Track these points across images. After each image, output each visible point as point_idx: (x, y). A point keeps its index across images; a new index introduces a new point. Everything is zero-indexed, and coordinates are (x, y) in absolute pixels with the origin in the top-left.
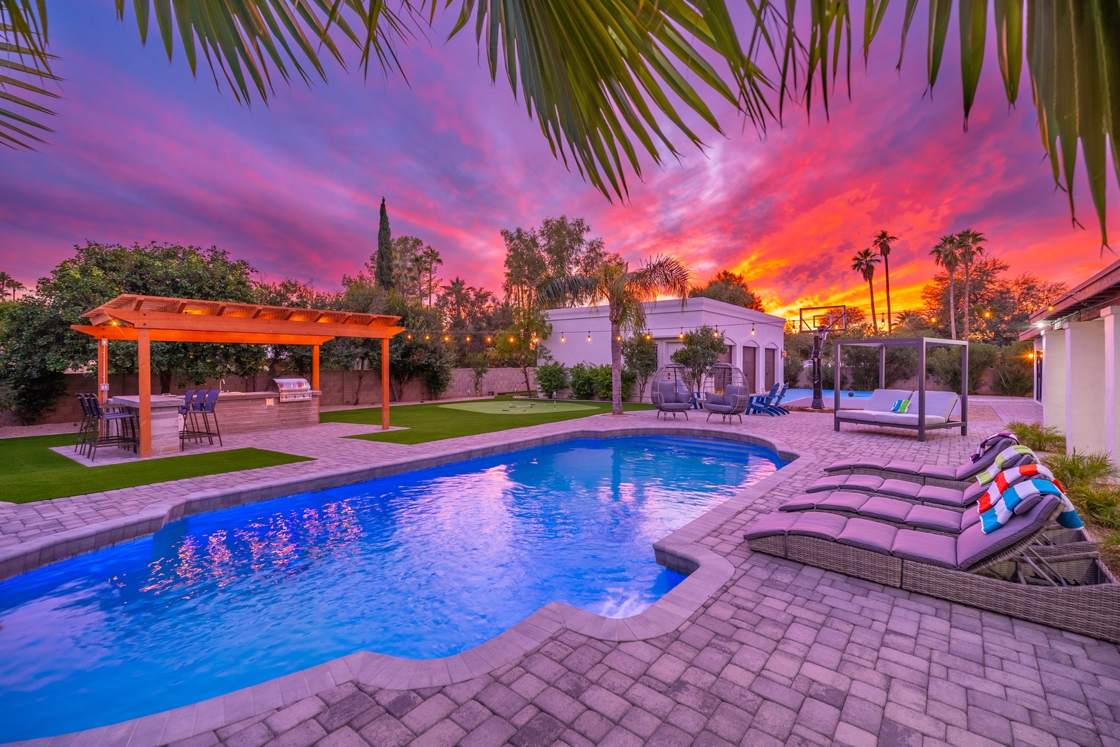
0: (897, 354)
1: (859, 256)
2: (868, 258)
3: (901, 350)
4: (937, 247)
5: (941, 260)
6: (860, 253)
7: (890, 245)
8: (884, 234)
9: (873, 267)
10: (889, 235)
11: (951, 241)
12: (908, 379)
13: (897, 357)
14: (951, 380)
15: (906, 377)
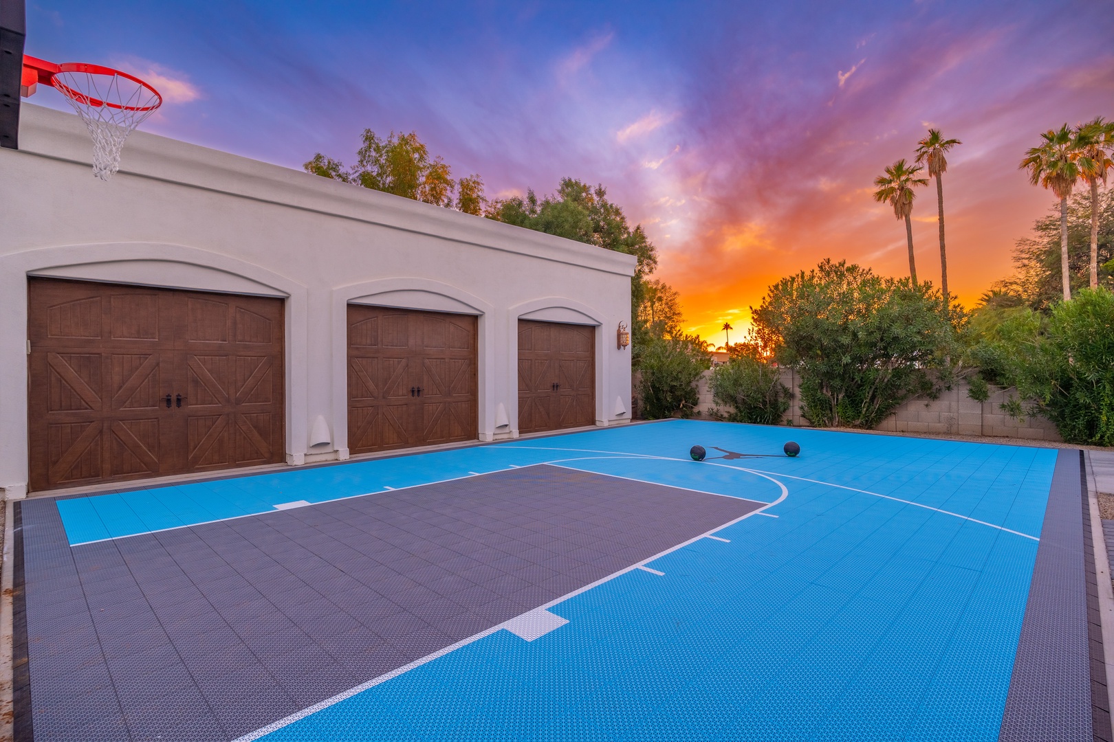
0: (897, 330)
1: (887, 176)
2: (903, 178)
3: (908, 321)
4: (1034, 150)
5: (1043, 175)
6: (888, 171)
7: (946, 155)
8: (935, 136)
9: (911, 193)
10: (945, 137)
11: (1063, 137)
12: (934, 397)
13: (896, 339)
14: (1053, 404)
15: (929, 391)
